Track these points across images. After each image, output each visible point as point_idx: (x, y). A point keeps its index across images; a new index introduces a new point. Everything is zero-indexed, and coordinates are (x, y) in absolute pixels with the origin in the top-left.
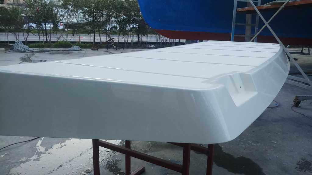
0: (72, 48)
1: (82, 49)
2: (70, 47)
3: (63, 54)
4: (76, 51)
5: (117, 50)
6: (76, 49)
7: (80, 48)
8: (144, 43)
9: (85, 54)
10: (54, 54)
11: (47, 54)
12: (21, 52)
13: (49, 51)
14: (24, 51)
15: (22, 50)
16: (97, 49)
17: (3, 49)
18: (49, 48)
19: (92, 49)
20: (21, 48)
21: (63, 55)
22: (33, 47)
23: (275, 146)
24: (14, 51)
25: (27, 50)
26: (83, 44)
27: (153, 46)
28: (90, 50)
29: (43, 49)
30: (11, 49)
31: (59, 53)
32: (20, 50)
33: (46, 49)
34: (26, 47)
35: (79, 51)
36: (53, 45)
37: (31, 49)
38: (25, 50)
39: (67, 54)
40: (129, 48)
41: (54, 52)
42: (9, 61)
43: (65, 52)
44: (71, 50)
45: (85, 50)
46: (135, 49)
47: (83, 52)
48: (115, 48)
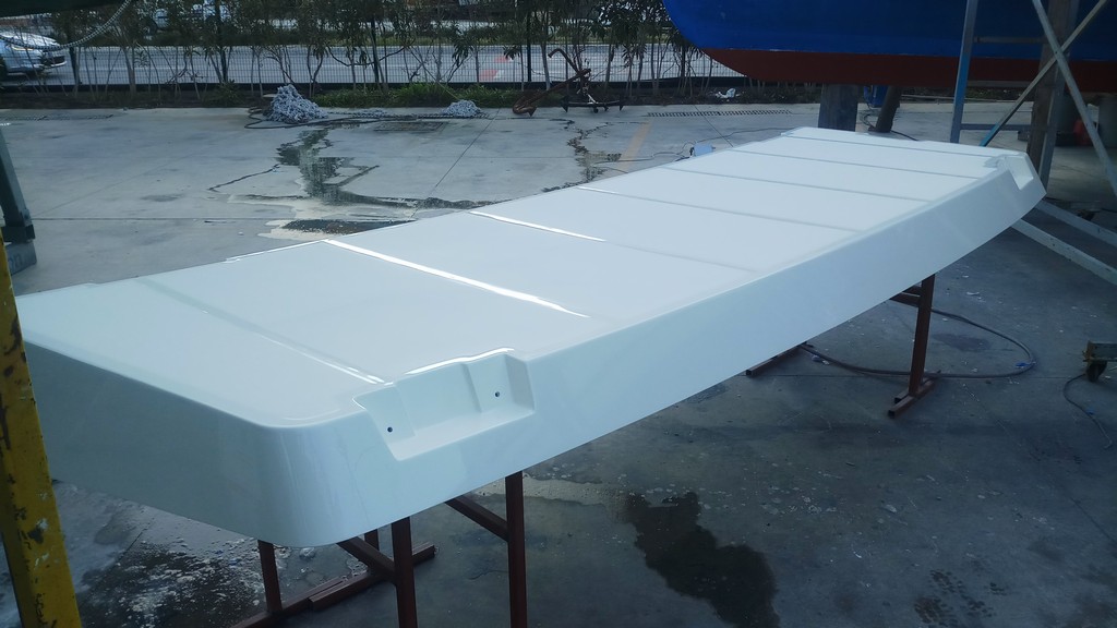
0: (454, 108)
1: (482, 111)
2: (447, 104)
4: (463, 118)
5: (596, 111)
6: (462, 112)
7: (476, 108)
8: (699, 81)
9: (484, 131)
10: (385, 131)
11: (367, 131)
12: (290, 124)
13: (378, 118)
14: (303, 122)
15: (296, 118)
16: (531, 112)
17: (243, 111)
18: (383, 106)
19: (515, 112)
20: (292, 110)
22: (333, 104)
24: (272, 119)
25: (311, 115)
26: (489, 93)
27: (730, 93)
28: (507, 112)
29: (361, 111)
30: (265, 114)
31: (403, 130)
32: (291, 115)
33: (372, 110)
34: (309, 106)
35: (472, 117)
36: (394, 94)
37: (324, 111)
38: (304, 116)
39: (424, 132)
40: (641, 103)
41: (389, 125)
42: (244, 159)
43: (426, 123)
44: (445, 116)
45: (492, 112)
46: (665, 105)
47: (480, 123)
48: (594, 106)
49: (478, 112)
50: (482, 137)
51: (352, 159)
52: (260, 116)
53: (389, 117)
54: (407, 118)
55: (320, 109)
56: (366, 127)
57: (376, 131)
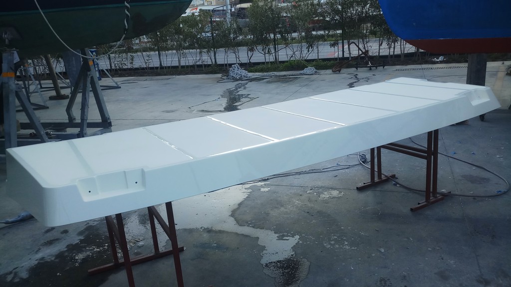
1: (318, 71)
2: (303, 69)
6: (309, 72)
7: (315, 70)
8: (425, 54)
9: (313, 80)
13: (271, 76)
16: (340, 71)
17: (219, 75)
19: (333, 71)
20: (237, 74)
24: (229, 79)
26: (323, 63)
27: (441, 59)
28: (329, 71)
30: (227, 76)
31: (279, 81)
32: (236, 77)
33: (271, 73)
34: (244, 72)
36: (281, 66)
38: (241, 77)
43: (290, 78)
44: (301, 74)
45: (322, 72)
47: (314, 77)
48: (370, 67)
49: (316, 72)
50: (311, 83)
52: (225, 77)
53: (276, 76)
55: (249, 74)
56: (265, 80)
57: (268, 82)
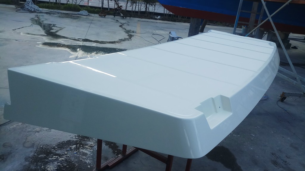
0: (81, 12)
1: (90, 14)
2: (79, 11)
3: (71, 18)
4: (84, 15)
5: (123, 18)
6: (84, 14)
7: (88, 13)
8: (151, 13)
9: (92, 20)
10: (63, 17)
11: (56, 16)
12: (31, 12)
13: (58, 13)
14: (34, 12)
15: (32, 10)
16: (105, 16)
18: (59, 10)
21: (72, 20)
22: (43, 7)
23: (252, 139)
24: (24, 10)
25: (37, 10)
26: (91, 9)
27: (159, 17)
28: (97, 15)
29: (52, 10)
30: (21, 8)
31: (67, 17)
33: (56, 10)
34: (36, 7)
35: (87, 16)
36: (62, 7)
37: (41, 9)
38: (35, 10)
39: (75, 19)
40: (135, 17)
41: (63, 15)
42: (20, 21)
43: (74, 16)
44: (79, 14)
45: (93, 15)
46: (142, 18)
47: (91, 18)
48: (122, 16)
50: (93, 22)
51: (56, 25)
52: (19, 8)
53: (61, 13)
54: (67, 14)
56: (56, 15)
57: (60, 17)
